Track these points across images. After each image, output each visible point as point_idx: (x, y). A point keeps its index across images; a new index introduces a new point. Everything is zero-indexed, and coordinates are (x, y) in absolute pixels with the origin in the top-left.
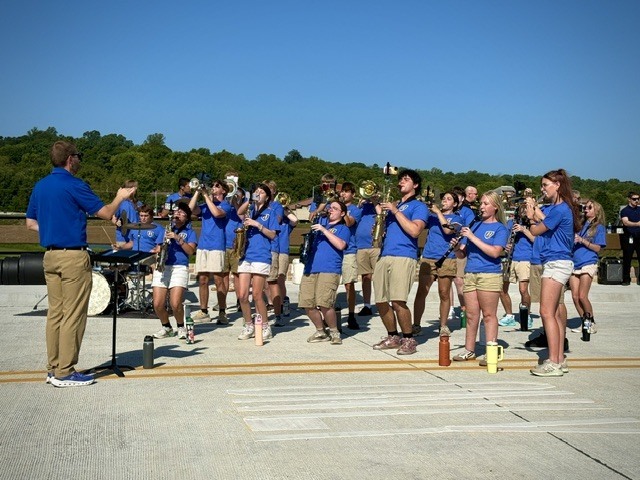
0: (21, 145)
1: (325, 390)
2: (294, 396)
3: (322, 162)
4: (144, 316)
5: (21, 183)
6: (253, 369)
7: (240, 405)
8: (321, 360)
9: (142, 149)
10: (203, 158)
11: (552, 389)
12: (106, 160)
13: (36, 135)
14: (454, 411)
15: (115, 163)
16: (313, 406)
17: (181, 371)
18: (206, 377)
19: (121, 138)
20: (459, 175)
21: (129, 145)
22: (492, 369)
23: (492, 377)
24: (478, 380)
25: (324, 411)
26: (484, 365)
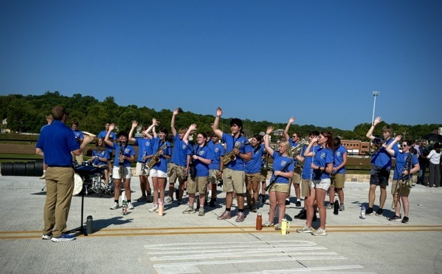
0: (41, 100)
1: (198, 245)
2: (181, 250)
3: (193, 114)
4: (101, 197)
5: (41, 118)
6: (159, 232)
7: (151, 256)
8: (195, 226)
9: (103, 104)
10: (134, 110)
11: (316, 246)
12: (85, 109)
13: (49, 95)
14: (267, 260)
15: (89, 110)
16: (192, 257)
17: (120, 232)
18: (133, 237)
19: (93, 98)
20: (259, 123)
21: (96, 102)
22: (284, 233)
23: (284, 238)
24: (277, 239)
25: (197, 261)
26: (278, 229)
